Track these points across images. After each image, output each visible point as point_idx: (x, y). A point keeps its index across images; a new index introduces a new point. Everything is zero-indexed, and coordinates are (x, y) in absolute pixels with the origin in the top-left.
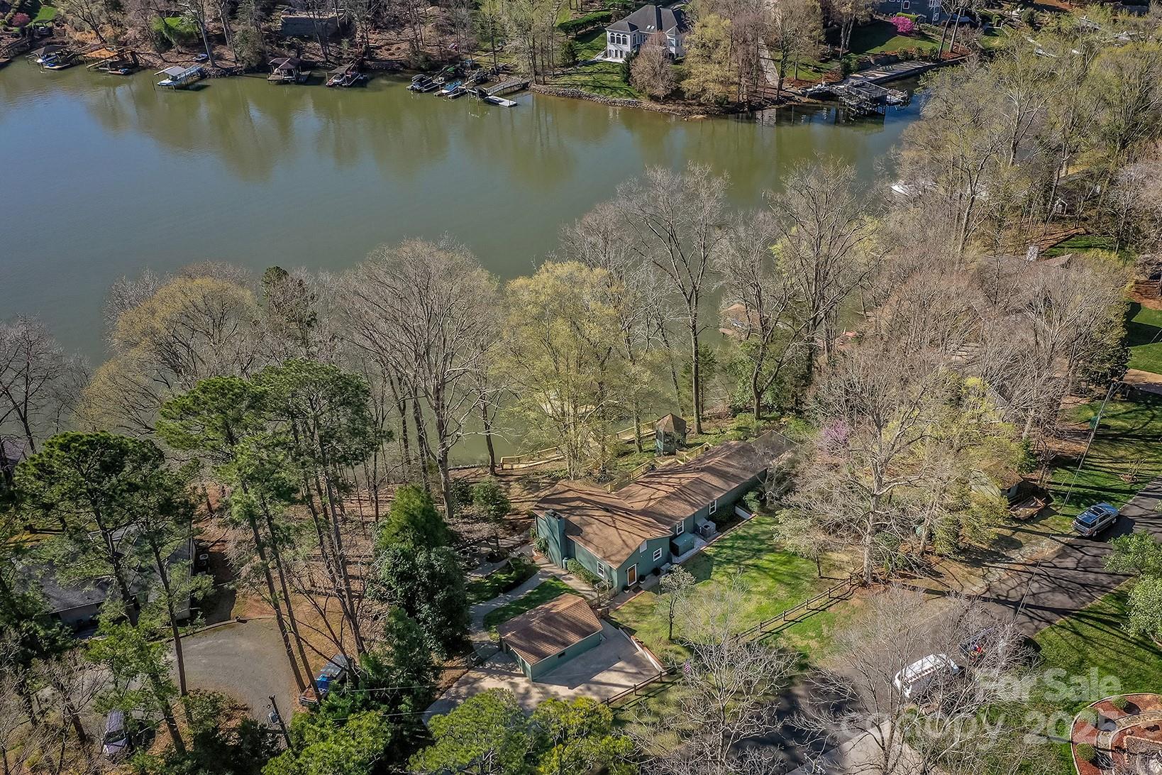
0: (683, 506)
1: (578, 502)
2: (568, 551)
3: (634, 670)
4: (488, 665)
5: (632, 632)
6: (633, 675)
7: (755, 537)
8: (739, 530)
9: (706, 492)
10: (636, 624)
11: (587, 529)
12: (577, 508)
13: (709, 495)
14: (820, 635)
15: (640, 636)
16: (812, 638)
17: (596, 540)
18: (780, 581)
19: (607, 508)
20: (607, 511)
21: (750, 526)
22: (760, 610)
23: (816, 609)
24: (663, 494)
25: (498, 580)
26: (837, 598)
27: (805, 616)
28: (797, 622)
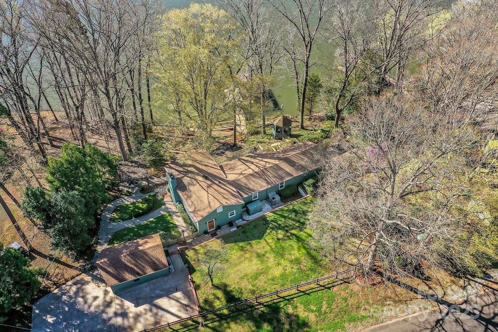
0: (261, 182)
1: (192, 168)
2: (180, 198)
3: (185, 302)
4: (96, 273)
5: (192, 271)
6: (183, 306)
8: (296, 205)
9: (279, 175)
10: (198, 264)
11: (191, 188)
14: (319, 310)
15: (196, 276)
16: (312, 311)
18: (308, 254)
19: (207, 176)
21: (304, 203)
23: (324, 286)
24: (250, 171)
25: (137, 207)
26: (343, 280)
27: (314, 290)
28: (306, 294)
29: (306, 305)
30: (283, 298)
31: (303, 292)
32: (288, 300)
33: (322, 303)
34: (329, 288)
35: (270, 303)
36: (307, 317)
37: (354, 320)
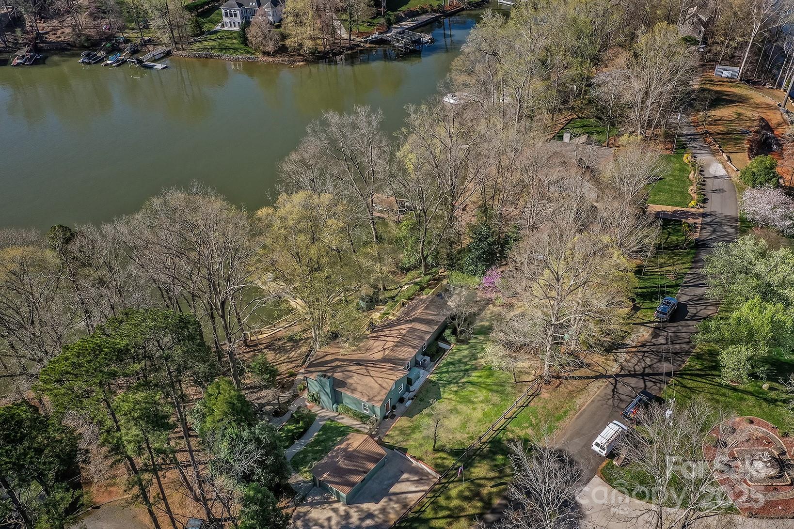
0: (408, 350)
1: (337, 362)
2: (337, 399)
3: (416, 478)
4: (309, 500)
5: (404, 450)
6: (418, 482)
7: (460, 361)
8: (447, 358)
9: (419, 337)
10: (404, 443)
11: (350, 381)
12: (338, 366)
13: (422, 338)
14: (531, 424)
15: (412, 452)
16: (527, 428)
17: (359, 388)
18: (491, 390)
19: (358, 363)
20: (360, 365)
21: (454, 354)
22: (485, 415)
23: (522, 406)
24: (392, 344)
25: (289, 431)
26: (532, 395)
27: (517, 413)
28: (513, 418)
29: (519, 425)
30: (498, 429)
31: (510, 418)
32: (503, 429)
33: (529, 418)
34: (527, 405)
35: (491, 439)
36: (526, 434)
37: (560, 418)
